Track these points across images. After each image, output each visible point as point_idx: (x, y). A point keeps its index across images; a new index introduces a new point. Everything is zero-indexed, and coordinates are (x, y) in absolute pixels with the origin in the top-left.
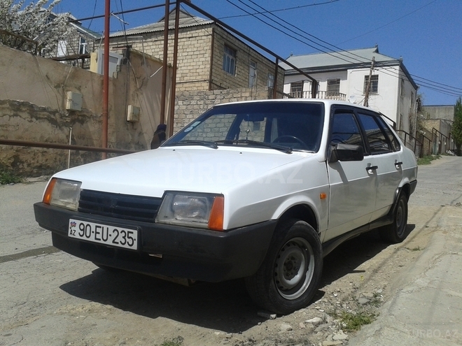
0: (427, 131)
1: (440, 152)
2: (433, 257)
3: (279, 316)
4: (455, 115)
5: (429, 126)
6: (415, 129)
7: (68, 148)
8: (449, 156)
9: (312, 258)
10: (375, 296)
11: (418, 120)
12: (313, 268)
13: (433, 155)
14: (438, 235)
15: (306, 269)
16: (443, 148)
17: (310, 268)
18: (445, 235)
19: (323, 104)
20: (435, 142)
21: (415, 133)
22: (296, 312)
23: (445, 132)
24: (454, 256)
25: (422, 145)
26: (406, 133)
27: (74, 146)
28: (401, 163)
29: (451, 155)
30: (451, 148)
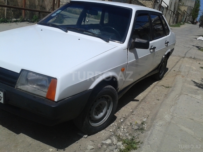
0: (181, 11)
1: (185, 21)
2: (175, 97)
3: (89, 135)
4: (195, 5)
5: (183, 8)
6: (176, 10)
7: (5, 6)
8: (188, 24)
9: (112, 103)
10: (142, 124)
11: (179, 6)
12: (112, 108)
13: (182, 23)
14: (179, 78)
15: (108, 109)
16: (187, 20)
17: (110, 108)
18: (182, 78)
19: (131, 10)
20: (184, 17)
21: (176, 11)
22: (99, 132)
23: (189, 12)
24: (186, 96)
25: (178, 18)
26: (172, 12)
27: (8, 5)
28: (168, 42)
29: (190, 23)
30: (190, 20)
